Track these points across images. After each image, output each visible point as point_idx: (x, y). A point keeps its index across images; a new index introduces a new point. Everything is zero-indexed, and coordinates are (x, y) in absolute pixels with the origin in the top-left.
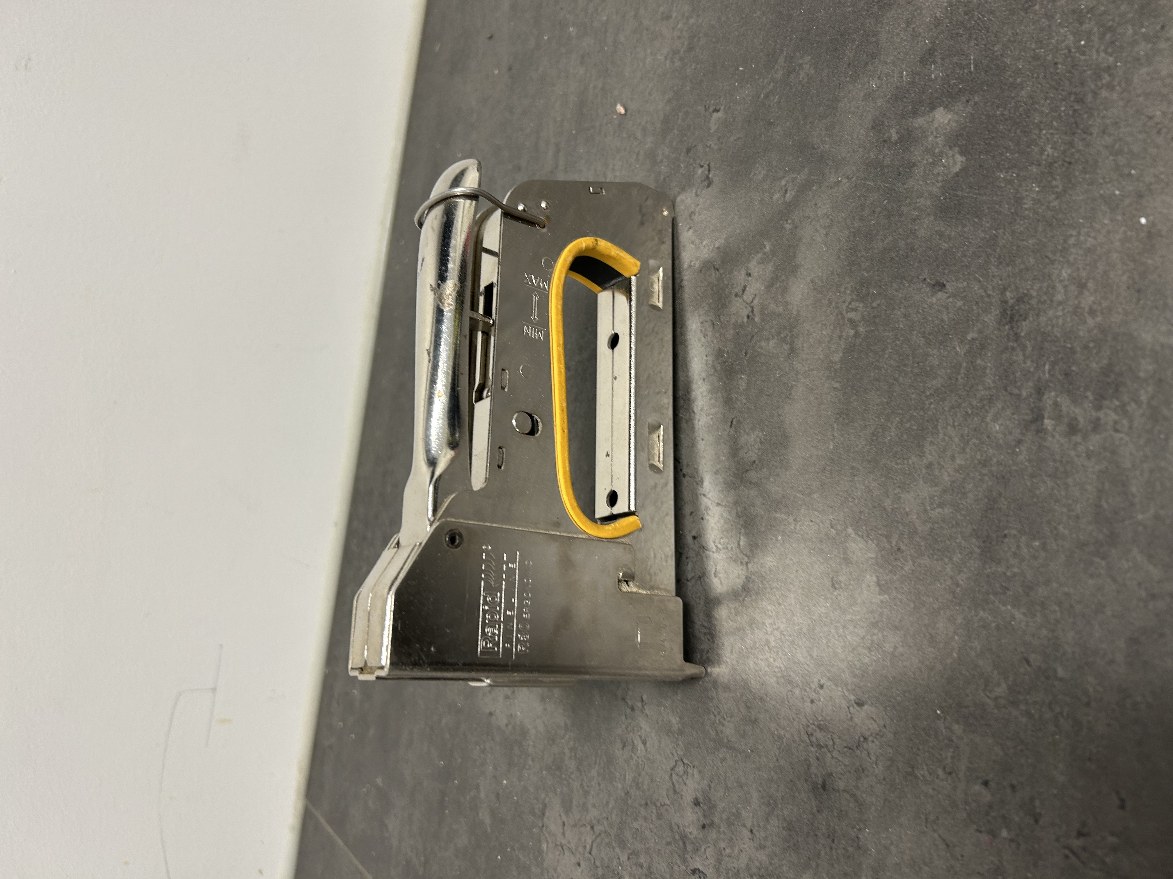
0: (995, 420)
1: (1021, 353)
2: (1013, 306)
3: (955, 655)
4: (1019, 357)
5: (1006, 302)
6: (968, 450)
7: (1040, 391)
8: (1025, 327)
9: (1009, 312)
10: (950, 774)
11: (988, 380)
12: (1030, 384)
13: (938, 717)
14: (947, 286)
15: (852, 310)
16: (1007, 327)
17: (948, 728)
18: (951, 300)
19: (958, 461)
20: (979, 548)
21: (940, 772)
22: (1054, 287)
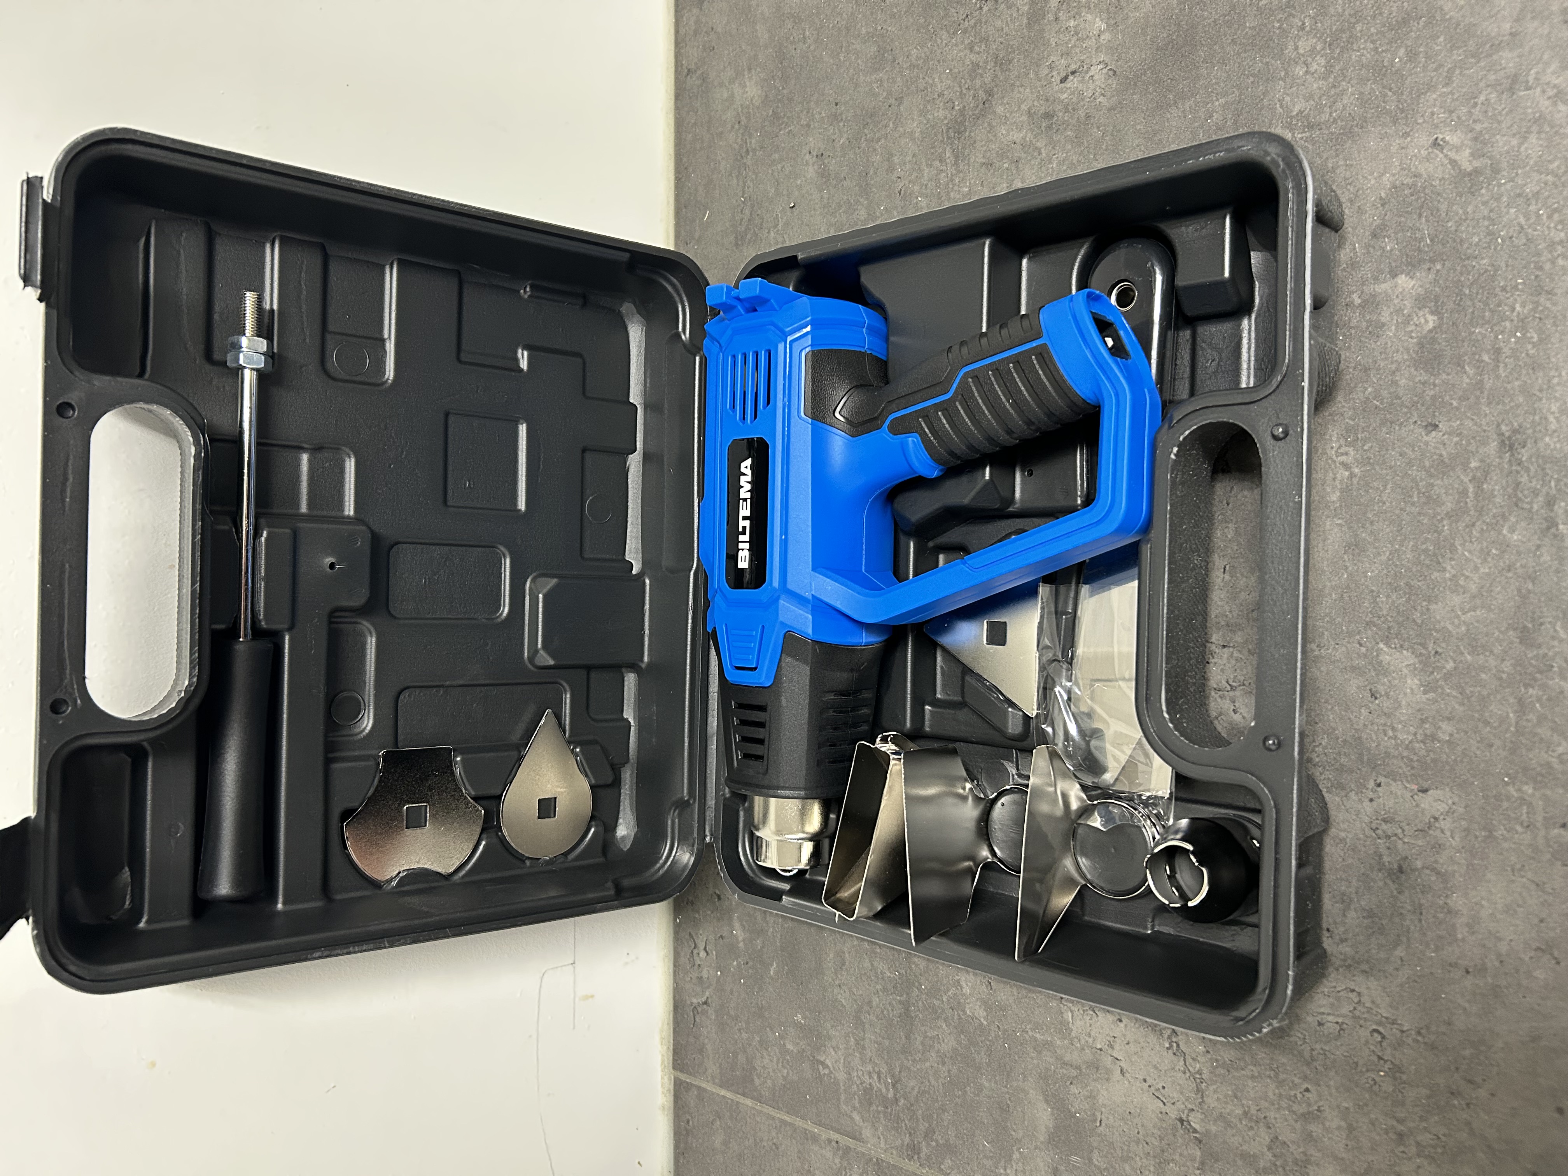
0: (1512, 530)
1: (1525, 475)
2: (1509, 438)
3: (1512, 729)
4: (1524, 479)
5: (1503, 434)
6: (1489, 559)
7: (1550, 503)
8: (1524, 454)
9: (1507, 442)
10: (1528, 826)
11: (1498, 500)
12: (1540, 499)
13: (1507, 784)
14: (1440, 426)
15: (1342, 454)
16: (1507, 455)
17: (1519, 790)
18: (1446, 436)
19: (1482, 570)
20: (1517, 638)
21: (1519, 828)
22: (1546, 419)
